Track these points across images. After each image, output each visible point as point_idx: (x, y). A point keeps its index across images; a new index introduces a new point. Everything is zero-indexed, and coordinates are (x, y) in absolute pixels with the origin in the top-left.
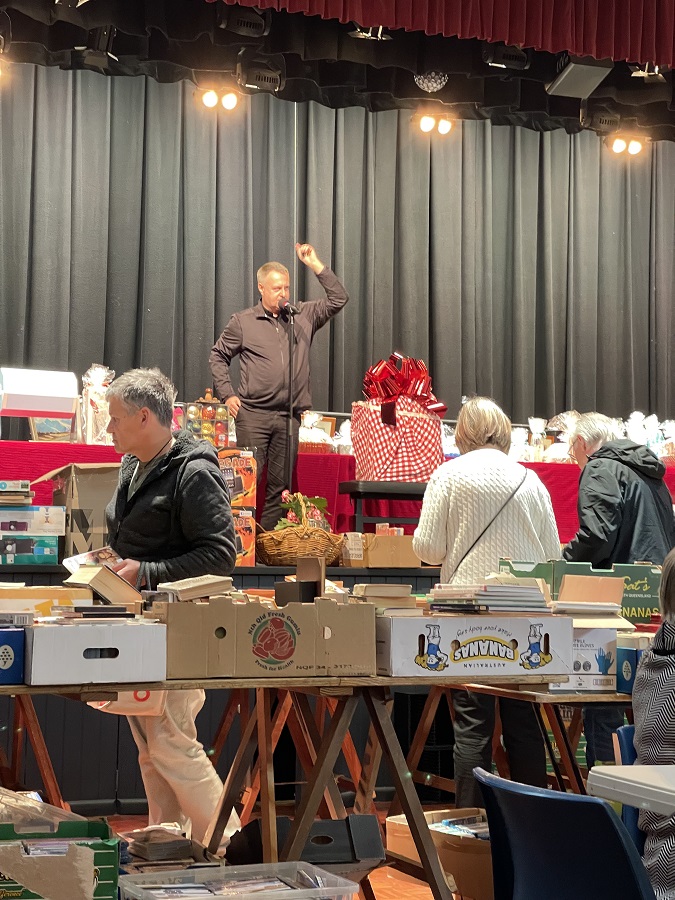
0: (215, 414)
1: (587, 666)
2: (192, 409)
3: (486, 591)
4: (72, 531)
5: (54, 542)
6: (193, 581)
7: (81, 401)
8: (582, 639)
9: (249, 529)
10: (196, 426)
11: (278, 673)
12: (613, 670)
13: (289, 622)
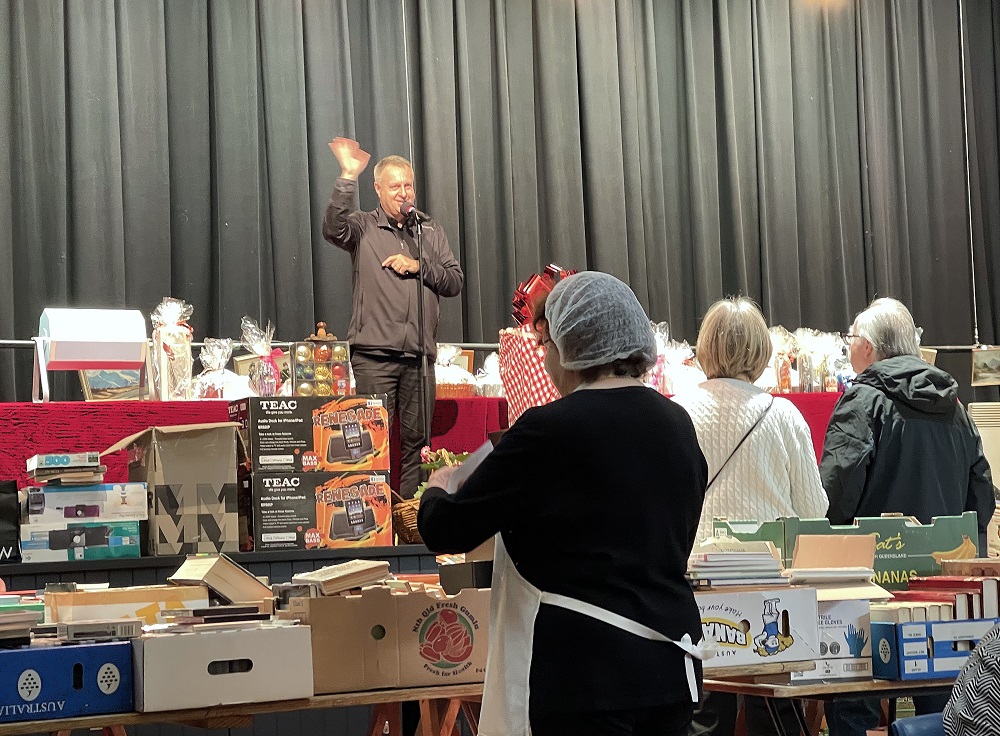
0: (331, 355)
1: (835, 648)
2: (302, 349)
3: (706, 561)
4: (157, 513)
5: (135, 529)
6: (338, 569)
7: (151, 344)
8: (827, 614)
9: (383, 498)
10: (308, 371)
11: (452, 679)
12: (867, 651)
13: (463, 614)
